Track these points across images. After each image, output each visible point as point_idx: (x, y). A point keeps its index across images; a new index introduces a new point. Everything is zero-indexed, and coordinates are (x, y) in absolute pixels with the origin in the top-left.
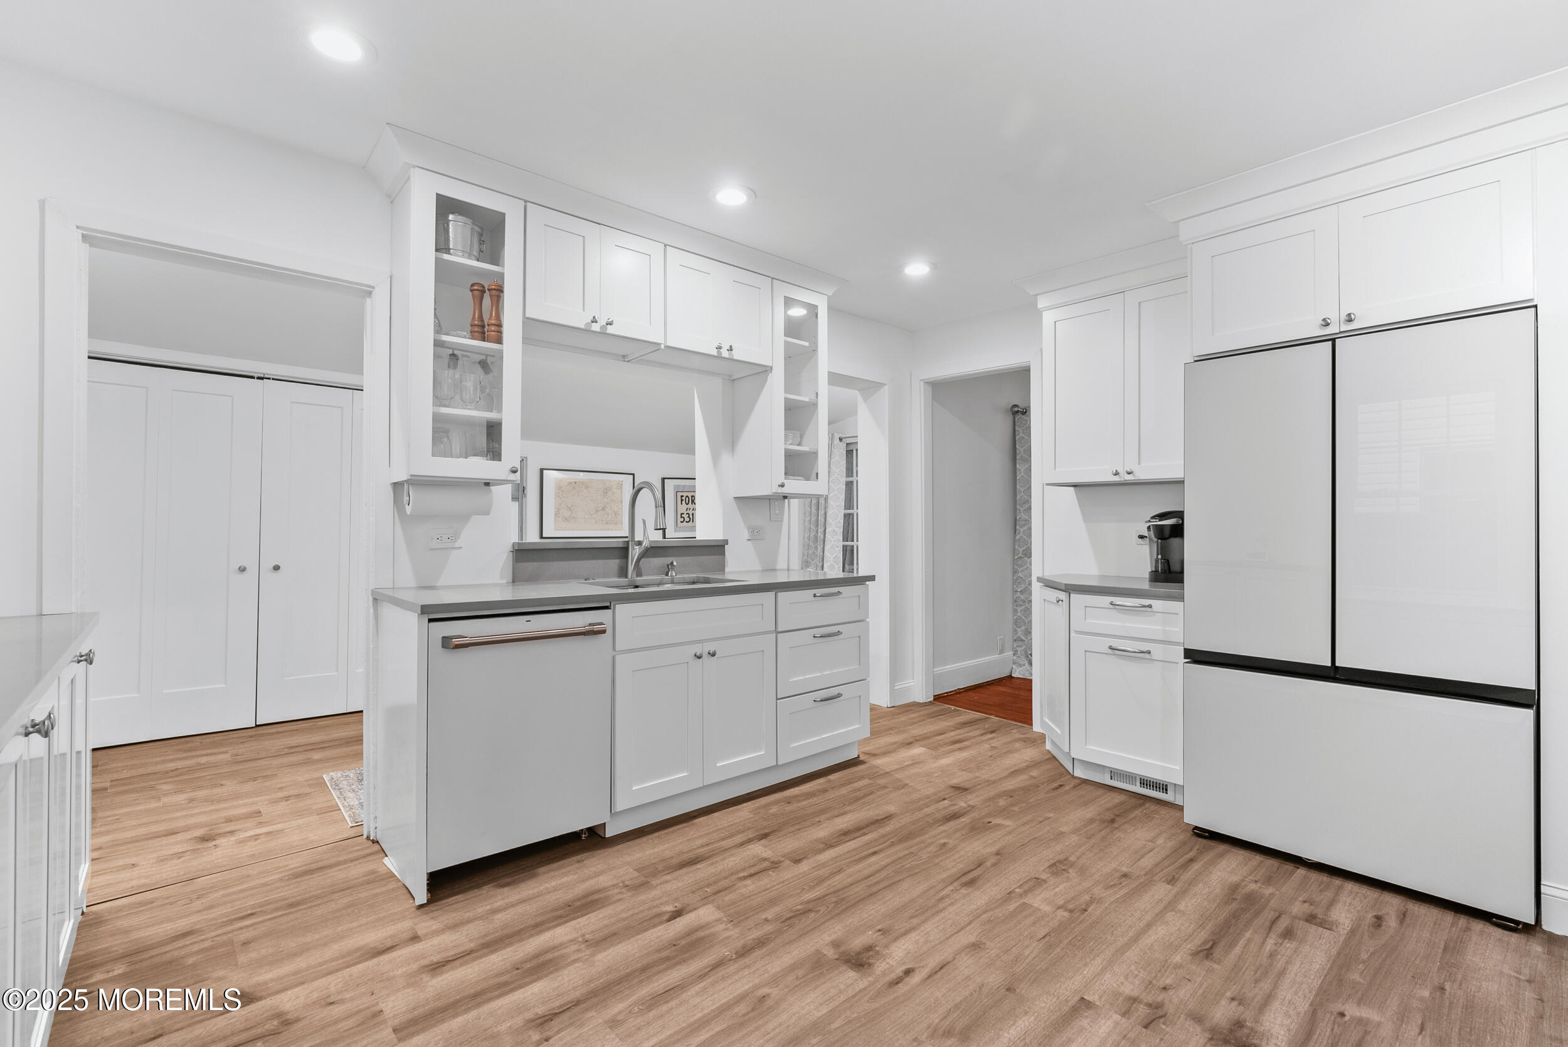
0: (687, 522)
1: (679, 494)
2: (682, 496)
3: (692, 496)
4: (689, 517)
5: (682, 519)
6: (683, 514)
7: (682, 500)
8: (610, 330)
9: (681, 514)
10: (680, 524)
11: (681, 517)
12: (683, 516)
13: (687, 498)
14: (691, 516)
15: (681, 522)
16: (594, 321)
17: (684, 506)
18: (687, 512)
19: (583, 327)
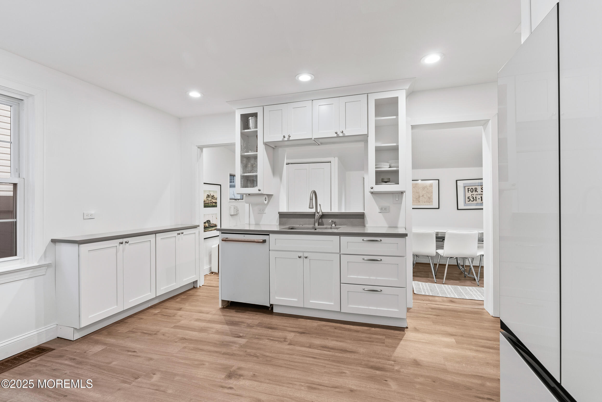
0: (472, 201)
1: (466, 188)
2: (468, 189)
3: (475, 188)
4: (473, 198)
5: (469, 200)
6: (470, 197)
7: (468, 190)
8: (291, 139)
9: (468, 197)
10: (467, 202)
11: (468, 199)
12: (469, 198)
13: (472, 189)
14: (475, 198)
15: (468, 201)
16: (284, 137)
17: (470, 193)
18: (472, 196)
19: (281, 140)
